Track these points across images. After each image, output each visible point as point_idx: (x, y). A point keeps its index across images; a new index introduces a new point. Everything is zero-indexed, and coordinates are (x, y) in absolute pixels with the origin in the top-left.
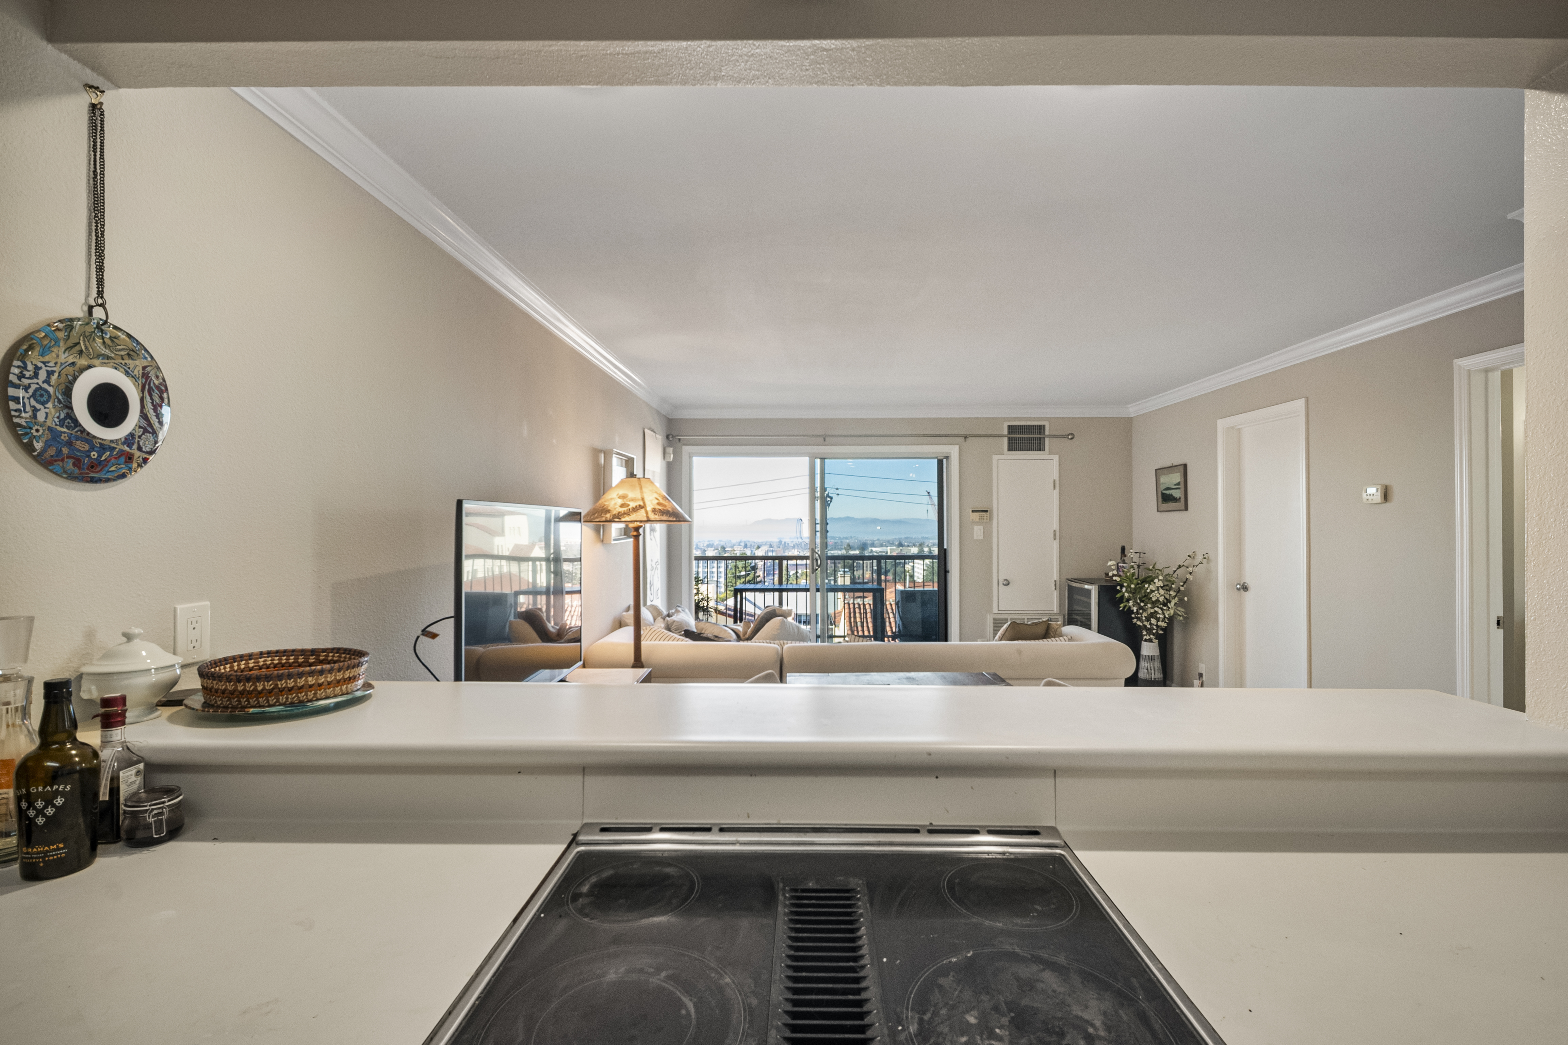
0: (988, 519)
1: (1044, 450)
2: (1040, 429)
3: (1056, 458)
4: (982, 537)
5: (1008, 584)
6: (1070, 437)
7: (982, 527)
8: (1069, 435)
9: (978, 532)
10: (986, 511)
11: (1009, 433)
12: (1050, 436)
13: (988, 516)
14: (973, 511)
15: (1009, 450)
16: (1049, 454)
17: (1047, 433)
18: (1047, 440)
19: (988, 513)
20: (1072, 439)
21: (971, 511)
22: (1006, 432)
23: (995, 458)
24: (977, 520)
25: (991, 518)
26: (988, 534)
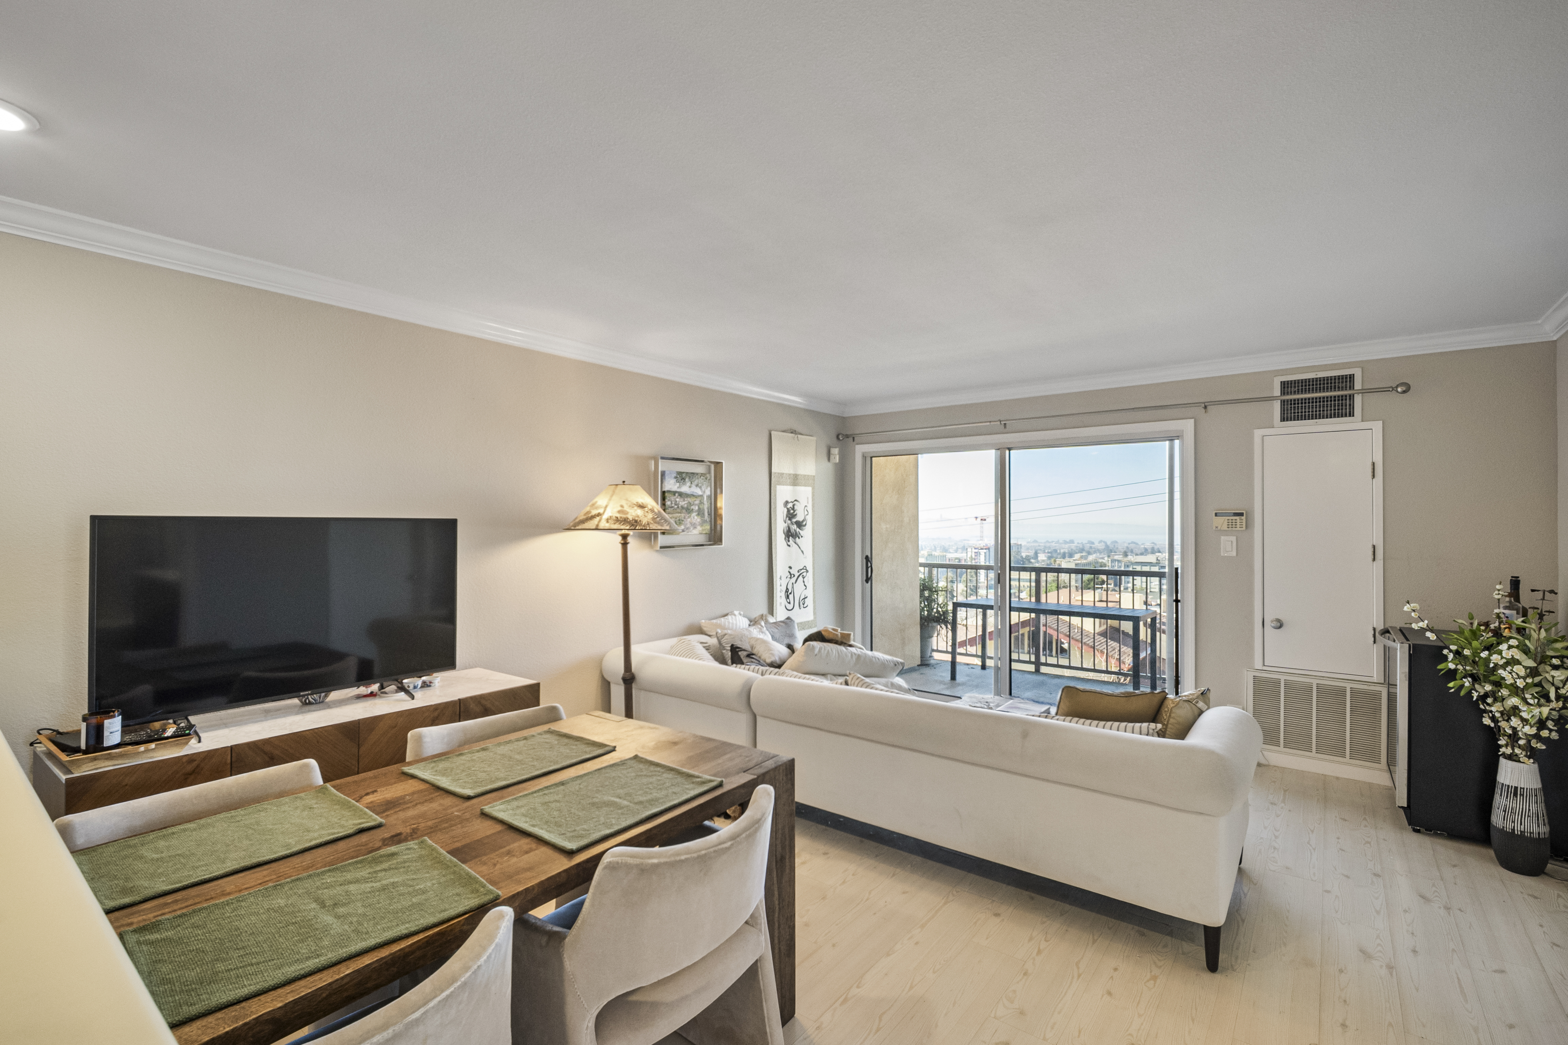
0: (1244, 526)
1: (1351, 414)
2: (1348, 381)
3: (1378, 426)
4: (1234, 554)
5: (1281, 626)
6: (1399, 390)
7: (1234, 539)
8: (1397, 387)
9: (1228, 545)
10: (1241, 514)
11: (1283, 393)
12: (1364, 391)
13: (1244, 521)
14: (1216, 515)
15: (1283, 419)
16: (1362, 421)
17: (1358, 385)
18: (1358, 399)
19: (1244, 518)
20: (1404, 392)
21: (1214, 514)
22: (1277, 392)
23: (1258, 433)
24: (1225, 527)
25: (1249, 525)
26: (1244, 550)
